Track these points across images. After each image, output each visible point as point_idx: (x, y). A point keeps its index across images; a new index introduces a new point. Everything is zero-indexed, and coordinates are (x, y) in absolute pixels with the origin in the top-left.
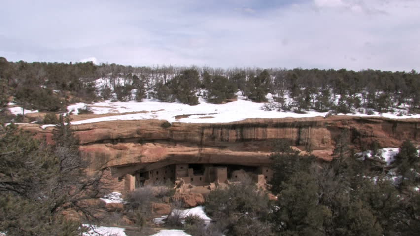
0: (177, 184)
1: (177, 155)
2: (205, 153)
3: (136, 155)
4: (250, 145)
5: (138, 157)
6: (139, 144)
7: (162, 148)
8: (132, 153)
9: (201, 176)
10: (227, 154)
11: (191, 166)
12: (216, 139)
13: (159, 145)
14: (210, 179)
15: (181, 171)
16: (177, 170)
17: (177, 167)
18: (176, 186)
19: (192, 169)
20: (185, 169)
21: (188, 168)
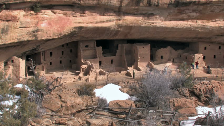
0: (83, 69)
1: (86, 28)
2: (124, 24)
3: (31, 29)
4: (187, 11)
5: (33, 32)
6: (32, 12)
7: (65, 17)
8: (24, 26)
9: (113, 58)
10: (154, 24)
11: (100, 43)
12: (141, 4)
13: (60, 14)
14: (126, 61)
15: (86, 50)
16: (81, 49)
17: (81, 44)
18: (82, 72)
19: (101, 48)
20: (91, 47)
21: (96, 47)
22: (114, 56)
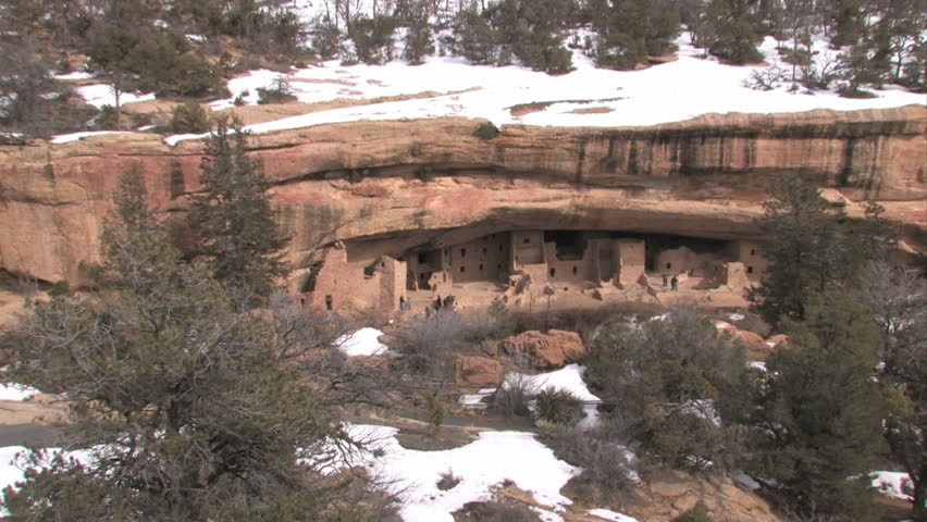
0: (514, 283)
1: (514, 209)
2: (587, 205)
3: (411, 211)
4: (708, 184)
5: (416, 215)
6: (417, 181)
7: (476, 190)
8: (399, 205)
9: (576, 263)
10: (646, 207)
12: (618, 170)
13: (467, 184)
14: (600, 270)
15: (524, 248)
16: (514, 246)
17: (515, 238)
18: (511, 287)
19: (554, 244)
20: (535, 243)
21: (543, 242)
22: (580, 261)
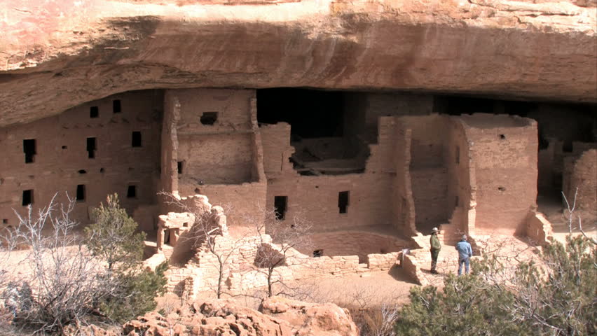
1: (172, 24)
9: (346, 181)
14: (411, 201)
15: (202, 138)
16: (174, 131)
17: (176, 109)
18: (165, 247)
19: (284, 129)
20: (231, 125)
21: (255, 122)
22: (357, 176)
